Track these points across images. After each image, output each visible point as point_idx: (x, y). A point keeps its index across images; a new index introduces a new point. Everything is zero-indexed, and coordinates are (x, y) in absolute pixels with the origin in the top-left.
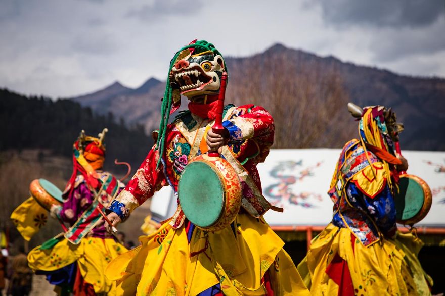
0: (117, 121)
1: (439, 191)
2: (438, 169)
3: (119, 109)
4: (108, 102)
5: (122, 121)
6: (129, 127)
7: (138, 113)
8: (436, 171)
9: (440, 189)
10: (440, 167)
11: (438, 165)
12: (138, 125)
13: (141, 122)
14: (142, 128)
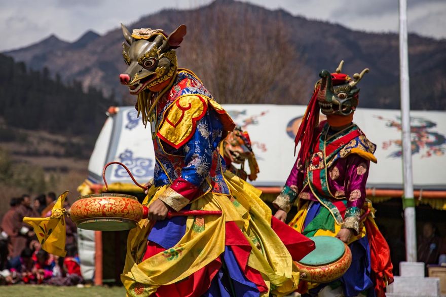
0: (53, 77)
1: (390, 144)
2: (389, 124)
3: (56, 64)
4: (43, 58)
5: (58, 77)
6: (66, 84)
7: (76, 69)
8: (387, 125)
9: (390, 142)
10: (391, 122)
11: (389, 121)
12: (75, 82)
13: (78, 79)
14: (79, 85)
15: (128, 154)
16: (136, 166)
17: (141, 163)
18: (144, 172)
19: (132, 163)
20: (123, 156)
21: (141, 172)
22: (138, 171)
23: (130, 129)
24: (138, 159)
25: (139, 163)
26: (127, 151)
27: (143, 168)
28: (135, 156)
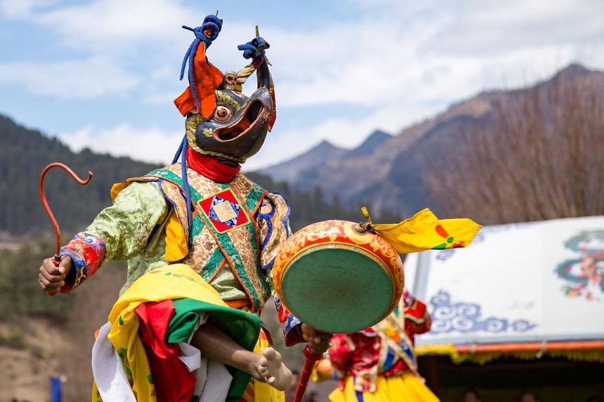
15: (444, 298)
16: (457, 315)
17: (464, 311)
18: (469, 324)
19: (451, 312)
20: (436, 301)
21: (465, 325)
22: (460, 323)
23: (444, 259)
24: (458, 305)
25: (461, 310)
26: (441, 293)
27: (469, 318)
28: (454, 300)
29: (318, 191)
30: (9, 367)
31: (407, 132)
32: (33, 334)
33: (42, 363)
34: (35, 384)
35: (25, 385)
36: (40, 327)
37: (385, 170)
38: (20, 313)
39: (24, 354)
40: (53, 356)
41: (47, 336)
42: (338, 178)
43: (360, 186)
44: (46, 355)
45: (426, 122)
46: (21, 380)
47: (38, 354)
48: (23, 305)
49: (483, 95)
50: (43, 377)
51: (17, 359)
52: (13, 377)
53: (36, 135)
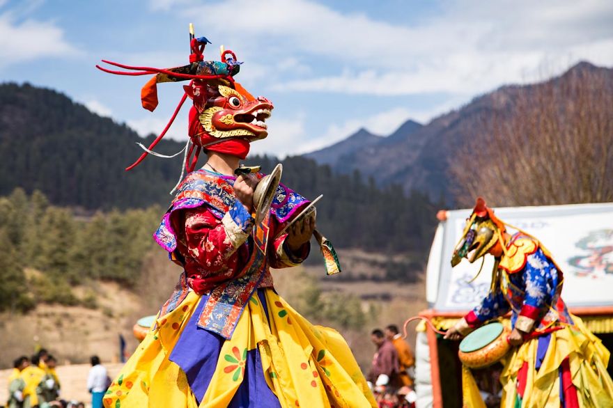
0: (365, 182)
5: (372, 180)
12: (393, 186)
13: (398, 182)
20: (461, 282)
29: (357, 173)
30: (84, 324)
31: (435, 122)
32: (105, 296)
33: (113, 321)
34: (106, 339)
35: (98, 340)
36: (111, 289)
37: (416, 155)
38: (94, 278)
39: (97, 314)
40: (122, 315)
41: (116, 298)
42: (374, 162)
43: (394, 168)
44: (115, 314)
45: (452, 113)
46: (93, 336)
47: (109, 314)
48: (96, 270)
49: (504, 89)
50: (113, 334)
51: (90, 317)
52: (87, 333)
53: (107, 121)
